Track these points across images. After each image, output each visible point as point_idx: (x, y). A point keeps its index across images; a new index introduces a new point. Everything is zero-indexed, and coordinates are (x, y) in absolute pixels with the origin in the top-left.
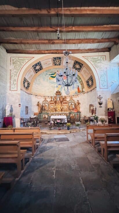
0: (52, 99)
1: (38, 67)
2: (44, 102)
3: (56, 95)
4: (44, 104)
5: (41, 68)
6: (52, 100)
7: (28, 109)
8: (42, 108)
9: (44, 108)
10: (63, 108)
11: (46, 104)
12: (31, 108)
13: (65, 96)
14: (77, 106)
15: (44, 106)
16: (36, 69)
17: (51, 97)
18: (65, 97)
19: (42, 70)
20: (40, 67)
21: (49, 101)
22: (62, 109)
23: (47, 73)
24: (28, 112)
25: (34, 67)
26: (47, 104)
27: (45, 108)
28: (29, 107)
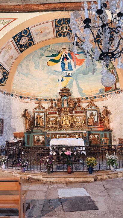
0: (52, 104)
1: (24, 41)
2: (38, 110)
3: (61, 95)
4: (36, 114)
5: (31, 43)
6: (54, 105)
7: (4, 124)
8: (33, 121)
9: (37, 122)
10: (74, 122)
11: (41, 114)
12: (10, 123)
13: (79, 98)
14: (104, 117)
15: (37, 118)
16: (21, 43)
17: (51, 100)
18: (79, 100)
19: (33, 47)
20: (29, 40)
21: (46, 108)
22: (72, 124)
23: (43, 52)
24: (4, 130)
25: (16, 38)
26: (43, 114)
27: (39, 121)
28: (6, 119)
